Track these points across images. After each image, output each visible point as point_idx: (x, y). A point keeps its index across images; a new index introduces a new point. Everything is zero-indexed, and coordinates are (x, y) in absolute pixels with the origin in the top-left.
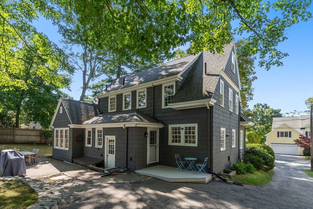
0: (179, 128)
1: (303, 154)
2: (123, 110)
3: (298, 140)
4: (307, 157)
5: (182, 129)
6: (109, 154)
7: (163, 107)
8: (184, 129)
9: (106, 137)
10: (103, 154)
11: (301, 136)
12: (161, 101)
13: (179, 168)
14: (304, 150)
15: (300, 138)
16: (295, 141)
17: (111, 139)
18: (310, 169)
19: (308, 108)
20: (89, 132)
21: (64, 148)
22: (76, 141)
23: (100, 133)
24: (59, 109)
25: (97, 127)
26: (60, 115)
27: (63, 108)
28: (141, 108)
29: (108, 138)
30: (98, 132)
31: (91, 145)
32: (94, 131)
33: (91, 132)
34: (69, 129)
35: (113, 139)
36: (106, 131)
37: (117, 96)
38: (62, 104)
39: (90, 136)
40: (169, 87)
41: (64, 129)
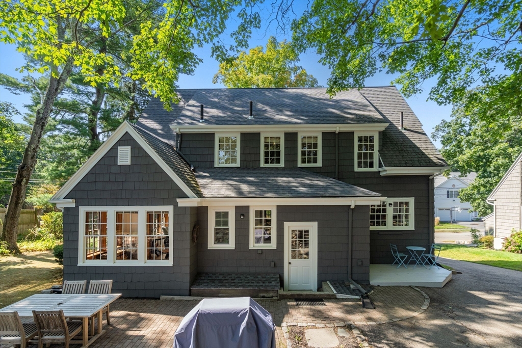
2: (262, 165)
5: (390, 204)
6: (292, 261)
8: (393, 205)
9: (287, 225)
12: (353, 160)
13: (402, 264)
17: (298, 229)
20: (222, 217)
21: (142, 261)
22: (192, 239)
23: (263, 217)
24: (112, 154)
25: (256, 204)
26: (113, 170)
27: (137, 151)
28: (306, 165)
29: (290, 227)
30: (259, 213)
31: (231, 245)
32: (242, 212)
33: (226, 214)
34: (170, 209)
35: (303, 229)
36: (286, 213)
37: (243, 135)
38: (126, 140)
39: (226, 223)
40: (366, 138)
41: (142, 211)
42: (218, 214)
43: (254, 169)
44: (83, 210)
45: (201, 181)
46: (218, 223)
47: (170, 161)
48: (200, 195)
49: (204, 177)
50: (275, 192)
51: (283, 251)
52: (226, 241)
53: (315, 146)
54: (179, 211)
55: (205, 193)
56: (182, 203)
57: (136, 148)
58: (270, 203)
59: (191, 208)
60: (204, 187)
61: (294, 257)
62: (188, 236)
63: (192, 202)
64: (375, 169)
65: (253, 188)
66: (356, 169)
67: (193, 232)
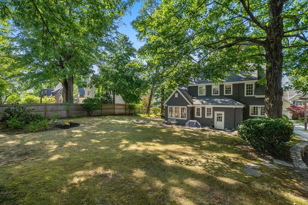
0: (257, 108)
1: (292, 119)
2: (212, 95)
3: (289, 108)
4: (296, 121)
5: (259, 108)
6: (217, 122)
7: (245, 96)
8: (260, 108)
9: (215, 112)
10: (213, 122)
11: (291, 105)
12: (244, 92)
14: (293, 115)
15: (290, 106)
16: (287, 109)
17: (219, 113)
18: (304, 129)
19: (288, 80)
20: (198, 109)
21: (180, 118)
22: (191, 114)
23: (209, 109)
24: (174, 95)
25: (207, 107)
26: (174, 98)
27: (179, 95)
28: (227, 94)
29: (216, 113)
30: (208, 109)
31: (201, 117)
32: (203, 108)
33: (199, 109)
34: (186, 107)
35: (220, 113)
36: (215, 109)
37: (207, 86)
38: (177, 92)
39: (199, 111)
40: (250, 85)
41: (180, 107)
42: (197, 109)
43: (210, 96)
44: (169, 107)
45: (194, 100)
46: (197, 111)
47: (186, 96)
48: (193, 104)
49: (195, 99)
50: (212, 104)
51: (214, 119)
52: (199, 115)
53: (230, 88)
54: (188, 108)
55: (194, 103)
56: (188, 106)
57: (179, 94)
58: (211, 106)
59: (191, 107)
60: (194, 101)
61: (218, 121)
62: (190, 113)
63: (191, 106)
64: (253, 95)
65: (206, 102)
66: (245, 95)
67: (191, 113)
